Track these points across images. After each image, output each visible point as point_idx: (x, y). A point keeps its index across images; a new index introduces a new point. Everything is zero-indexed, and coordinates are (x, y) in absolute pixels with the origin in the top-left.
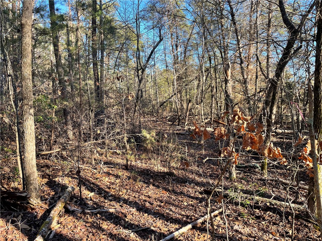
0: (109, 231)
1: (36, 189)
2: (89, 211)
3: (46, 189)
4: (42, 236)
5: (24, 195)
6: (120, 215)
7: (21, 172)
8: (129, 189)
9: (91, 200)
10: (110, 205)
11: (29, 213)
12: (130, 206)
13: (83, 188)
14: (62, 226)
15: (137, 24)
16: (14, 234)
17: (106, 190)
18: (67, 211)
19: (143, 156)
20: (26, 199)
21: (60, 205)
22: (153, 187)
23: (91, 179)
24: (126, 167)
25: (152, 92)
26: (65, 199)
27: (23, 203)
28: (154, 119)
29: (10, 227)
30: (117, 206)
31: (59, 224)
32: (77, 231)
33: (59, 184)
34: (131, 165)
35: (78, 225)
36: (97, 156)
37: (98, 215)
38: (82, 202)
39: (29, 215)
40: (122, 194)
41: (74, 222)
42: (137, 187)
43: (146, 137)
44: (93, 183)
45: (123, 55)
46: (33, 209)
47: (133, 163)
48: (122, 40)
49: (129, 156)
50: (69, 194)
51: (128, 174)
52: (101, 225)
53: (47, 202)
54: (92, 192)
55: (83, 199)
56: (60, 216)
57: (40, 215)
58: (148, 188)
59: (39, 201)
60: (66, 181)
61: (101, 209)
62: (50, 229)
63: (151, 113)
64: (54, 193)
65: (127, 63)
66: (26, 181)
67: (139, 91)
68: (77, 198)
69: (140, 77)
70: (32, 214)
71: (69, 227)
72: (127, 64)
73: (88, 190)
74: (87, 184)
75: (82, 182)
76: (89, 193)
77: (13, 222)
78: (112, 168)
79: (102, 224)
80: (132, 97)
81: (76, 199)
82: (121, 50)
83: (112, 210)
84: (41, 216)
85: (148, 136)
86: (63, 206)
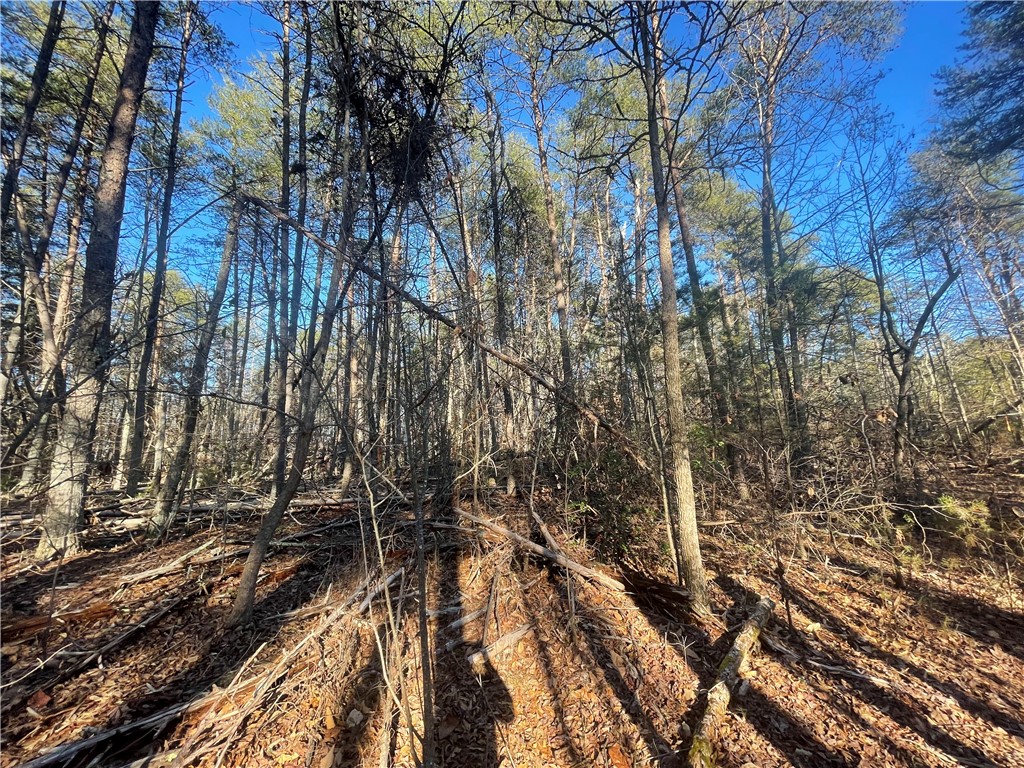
0: (883, 734)
1: (702, 587)
2: (817, 665)
3: (716, 590)
4: (726, 683)
5: (684, 593)
6: (908, 702)
7: (673, 552)
8: (920, 640)
9: (817, 639)
10: (870, 666)
11: (693, 628)
12: (934, 687)
13: (793, 607)
14: (760, 677)
15: (874, 261)
16: (673, 661)
17: (850, 625)
18: (766, 648)
19: (953, 562)
20: (686, 601)
21: (751, 631)
22: (1006, 654)
23: (807, 591)
24: (897, 582)
25: (938, 398)
26: (759, 622)
27: (682, 608)
28: (961, 464)
29: (668, 646)
30: (894, 675)
31: (753, 669)
32: (798, 702)
33: (739, 587)
34: (910, 579)
35: (796, 689)
36: (809, 542)
37: (844, 682)
38: (795, 638)
39: (695, 634)
40: (901, 649)
41: (786, 677)
42: (945, 641)
43: (955, 515)
44: (812, 602)
45: (840, 328)
46: (700, 623)
47: (916, 574)
48: (834, 300)
49: (901, 556)
50: (766, 614)
51: (908, 600)
52: (856, 710)
53: (724, 616)
54: (814, 621)
55: (796, 631)
56: (754, 655)
57: (714, 639)
58: (986, 654)
59: (708, 610)
60: (753, 584)
61: (847, 669)
62: (738, 675)
63: (948, 451)
64: (732, 602)
65: (852, 341)
66: (684, 568)
67: (901, 399)
68: (784, 627)
69: (900, 369)
70: (700, 632)
71: (778, 685)
72: (853, 345)
73: (805, 613)
74: (799, 601)
75: (789, 593)
76: (808, 621)
77: (671, 639)
78: (856, 575)
79: (857, 706)
80: (888, 417)
81: (781, 628)
82: (832, 320)
83: (879, 682)
84: (716, 642)
85: (963, 514)
86: (757, 634)
